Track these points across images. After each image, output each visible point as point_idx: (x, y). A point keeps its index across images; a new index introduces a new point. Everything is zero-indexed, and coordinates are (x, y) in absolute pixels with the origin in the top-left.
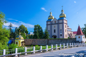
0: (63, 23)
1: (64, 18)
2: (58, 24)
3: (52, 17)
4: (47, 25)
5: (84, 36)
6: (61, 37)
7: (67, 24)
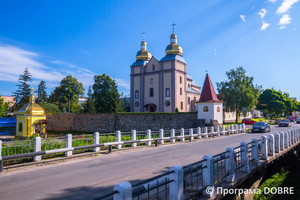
0: (172, 70)
1: (177, 58)
2: (161, 72)
3: (146, 53)
4: (133, 75)
5: (221, 106)
6: (168, 110)
7: (185, 73)
